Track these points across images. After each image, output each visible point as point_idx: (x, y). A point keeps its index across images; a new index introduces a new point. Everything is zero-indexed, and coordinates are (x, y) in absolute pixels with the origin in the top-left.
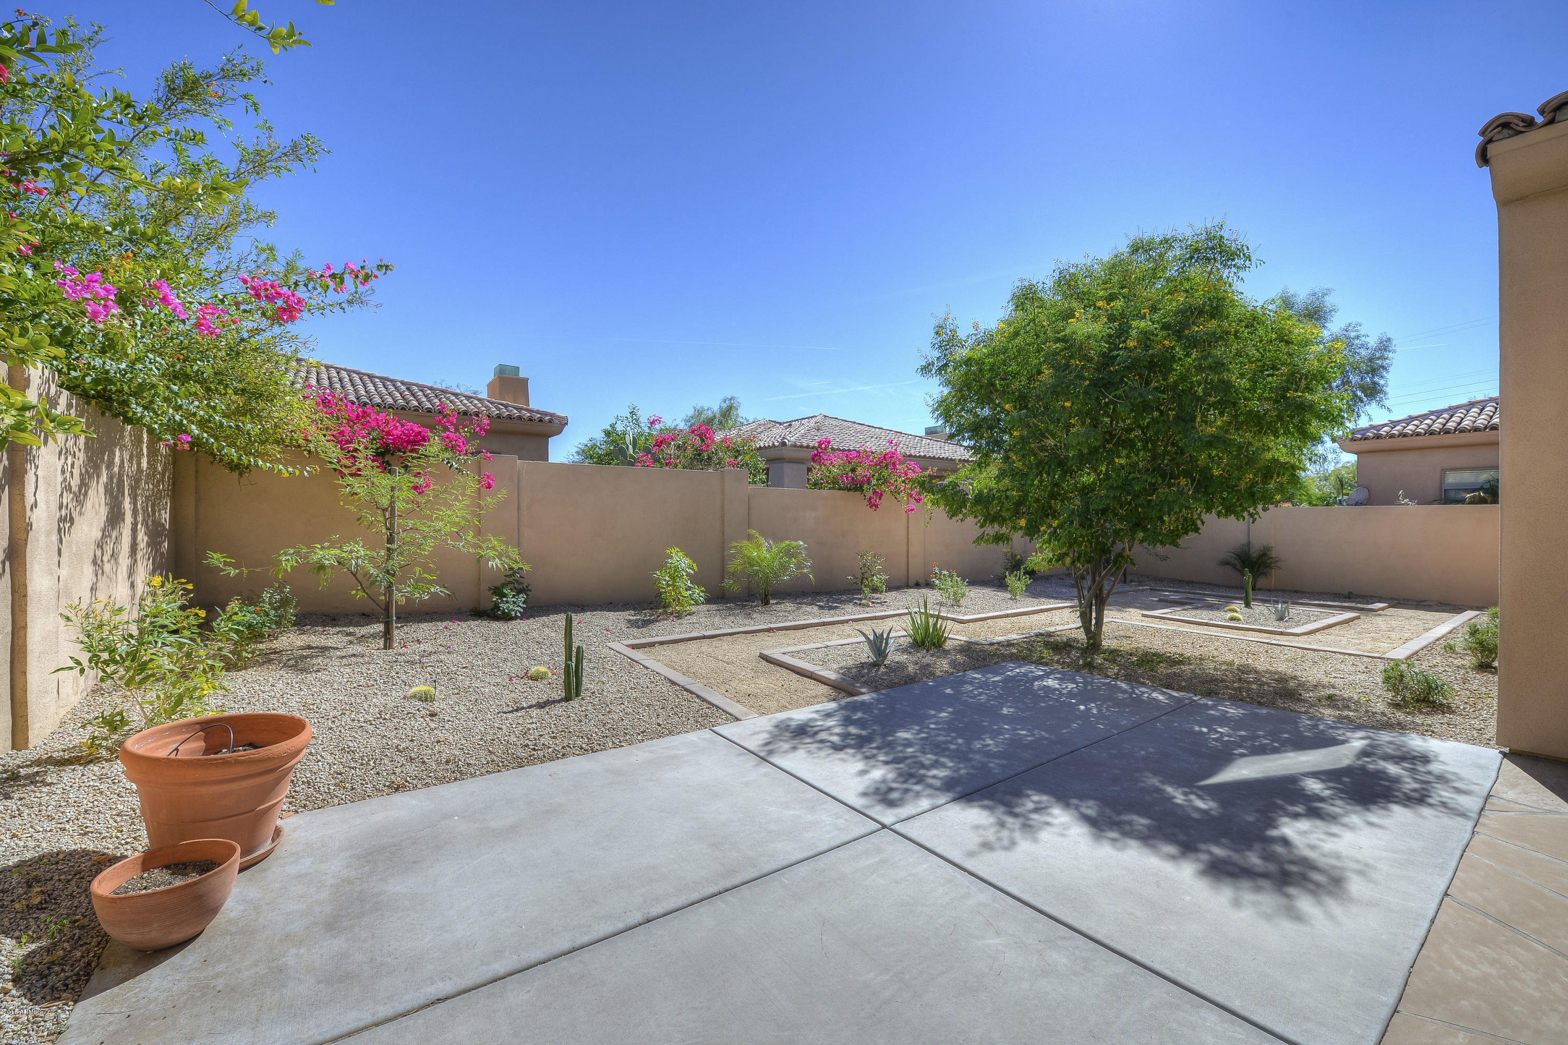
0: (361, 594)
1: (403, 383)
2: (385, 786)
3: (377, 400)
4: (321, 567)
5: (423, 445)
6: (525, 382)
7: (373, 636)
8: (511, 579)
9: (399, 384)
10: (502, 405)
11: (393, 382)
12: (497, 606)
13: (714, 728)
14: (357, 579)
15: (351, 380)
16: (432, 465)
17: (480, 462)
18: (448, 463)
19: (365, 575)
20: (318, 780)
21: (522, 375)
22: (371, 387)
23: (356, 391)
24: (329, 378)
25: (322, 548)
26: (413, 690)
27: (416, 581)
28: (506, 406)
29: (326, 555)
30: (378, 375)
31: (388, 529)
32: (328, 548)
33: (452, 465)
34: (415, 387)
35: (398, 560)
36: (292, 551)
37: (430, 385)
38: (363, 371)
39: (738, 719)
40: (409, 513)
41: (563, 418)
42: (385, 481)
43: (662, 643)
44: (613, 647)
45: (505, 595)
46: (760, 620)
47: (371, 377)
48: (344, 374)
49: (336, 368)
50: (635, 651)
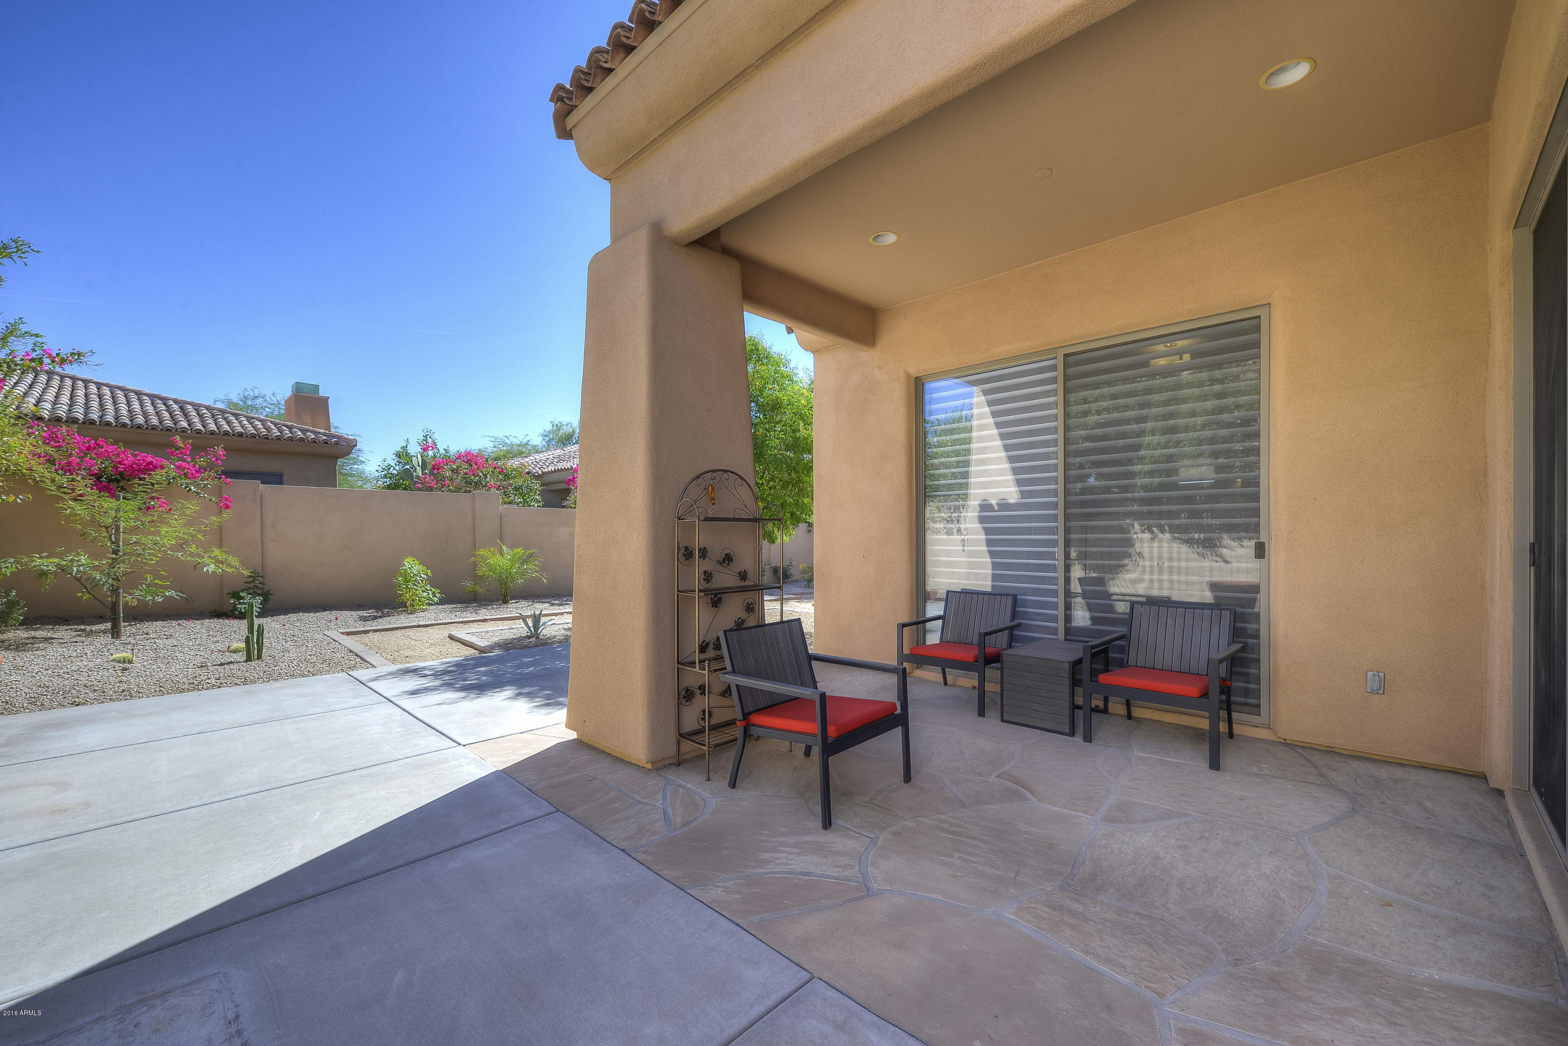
0: (87, 596)
1: (176, 401)
2: (68, 703)
3: (140, 420)
4: (44, 574)
5: (150, 475)
6: (325, 400)
7: (104, 632)
8: (251, 585)
9: (171, 402)
10: (286, 426)
11: (164, 400)
12: (235, 609)
13: (351, 673)
14: (82, 584)
15: (113, 397)
16: (156, 491)
17: (220, 487)
18: (186, 487)
19: (87, 580)
20: (15, 701)
21: (322, 393)
22: (136, 406)
23: (117, 410)
24: (86, 395)
25: (41, 558)
26: (114, 656)
27: (148, 586)
28: (290, 428)
29: (48, 563)
30: (147, 391)
31: (112, 543)
32: (47, 557)
33: (190, 489)
34: (189, 407)
35: (122, 568)
36: (12, 560)
37: (207, 403)
38: (129, 387)
39: (375, 667)
40: (134, 530)
41: (351, 440)
42: (109, 503)
43: (375, 631)
44: (325, 634)
45: (243, 598)
46: (484, 613)
47: (138, 394)
48: (106, 391)
49: (95, 383)
50: (345, 637)
